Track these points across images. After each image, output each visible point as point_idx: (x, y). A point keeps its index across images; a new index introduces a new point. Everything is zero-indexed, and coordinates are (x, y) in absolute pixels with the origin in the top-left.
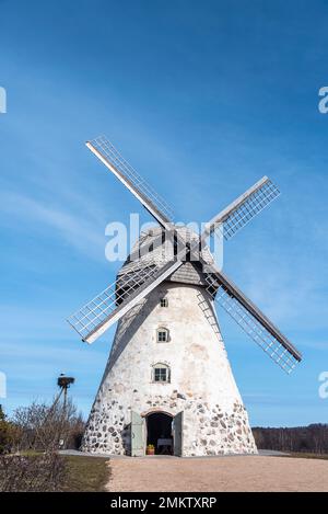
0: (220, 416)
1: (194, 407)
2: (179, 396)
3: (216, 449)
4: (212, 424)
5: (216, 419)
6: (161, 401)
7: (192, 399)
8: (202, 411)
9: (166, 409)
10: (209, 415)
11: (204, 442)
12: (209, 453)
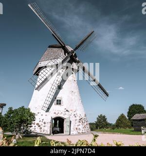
0: (81, 118)
1: (73, 115)
2: (67, 111)
3: (81, 132)
4: (79, 122)
5: (80, 120)
6: (60, 113)
7: (72, 112)
8: (76, 117)
9: (62, 116)
10: (78, 118)
11: (77, 129)
12: (79, 133)
